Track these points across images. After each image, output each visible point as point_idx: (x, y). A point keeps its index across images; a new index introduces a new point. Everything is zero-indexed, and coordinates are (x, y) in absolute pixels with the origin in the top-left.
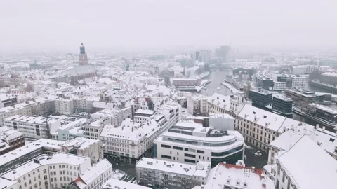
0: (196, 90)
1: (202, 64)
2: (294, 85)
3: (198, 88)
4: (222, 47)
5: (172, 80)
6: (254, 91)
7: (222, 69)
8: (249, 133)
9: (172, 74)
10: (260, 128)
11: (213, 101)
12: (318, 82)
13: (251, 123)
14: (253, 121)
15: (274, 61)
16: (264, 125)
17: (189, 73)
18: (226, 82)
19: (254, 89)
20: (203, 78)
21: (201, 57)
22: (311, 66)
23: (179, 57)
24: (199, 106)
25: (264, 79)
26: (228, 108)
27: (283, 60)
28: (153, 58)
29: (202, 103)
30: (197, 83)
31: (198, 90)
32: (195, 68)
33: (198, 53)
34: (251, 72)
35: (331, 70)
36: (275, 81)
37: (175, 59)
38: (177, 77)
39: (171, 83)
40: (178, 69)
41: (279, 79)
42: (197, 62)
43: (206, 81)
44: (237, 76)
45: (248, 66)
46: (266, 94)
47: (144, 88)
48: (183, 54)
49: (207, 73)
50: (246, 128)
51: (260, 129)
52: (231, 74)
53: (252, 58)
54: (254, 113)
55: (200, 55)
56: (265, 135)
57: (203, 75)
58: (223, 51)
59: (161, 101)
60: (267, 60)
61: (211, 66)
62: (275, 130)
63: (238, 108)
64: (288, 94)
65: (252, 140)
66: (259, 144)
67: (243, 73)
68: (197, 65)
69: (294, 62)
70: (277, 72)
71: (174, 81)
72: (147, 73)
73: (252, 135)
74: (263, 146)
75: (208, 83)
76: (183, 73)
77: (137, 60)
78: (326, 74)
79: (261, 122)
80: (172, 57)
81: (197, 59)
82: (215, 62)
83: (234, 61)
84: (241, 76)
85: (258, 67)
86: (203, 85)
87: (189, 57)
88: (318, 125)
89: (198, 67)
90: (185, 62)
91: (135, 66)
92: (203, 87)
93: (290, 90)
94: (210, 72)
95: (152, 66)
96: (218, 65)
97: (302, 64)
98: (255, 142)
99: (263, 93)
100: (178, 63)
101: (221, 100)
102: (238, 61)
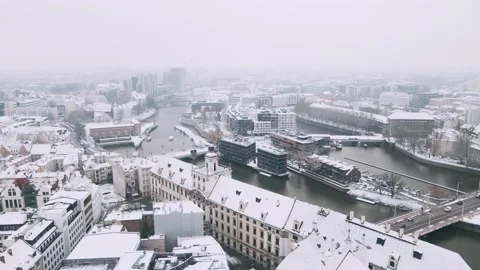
0: (132, 144)
1: (143, 96)
2: (280, 125)
3: (136, 140)
4: (173, 70)
5: (89, 127)
6: (227, 140)
7: (175, 102)
8: (232, 231)
9: (90, 116)
10: (251, 223)
11: (160, 171)
12: (306, 117)
13: (235, 213)
14: (237, 210)
15: (246, 89)
16: (258, 217)
17: (121, 113)
18: (184, 125)
19: (228, 137)
20: (144, 121)
21: (140, 86)
22: (294, 95)
23: (104, 86)
24: (137, 181)
25: (239, 118)
26: (189, 185)
27: (256, 87)
28: (57, 90)
29: (140, 173)
30: (134, 131)
31: (136, 144)
32: (131, 105)
33: (135, 80)
34: (218, 107)
35: (319, 100)
36: (255, 121)
37: (97, 90)
38: (99, 121)
39: (88, 133)
40: (101, 107)
41: (260, 117)
42: (134, 94)
43: (150, 125)
44: (199, 115)
45: (213, 98)
46: (246, 145)
47: (23, 152)
48: (112, 81)
49: (152, 112)
50: (225, 221)
51: (251, 225)
52: (190, 111)
53: (216, 85)
54: (238, 193)
55: (139, 83)
56: (262, 235)
57: (145, 115)
58: (175, 76)
59: (53, 181)
60: (236, 87)
61: (156, 99)
62: (280, 226)
63: (209, 186)
64: (276, 141)
65: (238, 245)
66: (251, 251)
67: (207, 109)
68: (134, 99)
69: (271, 89)
70: (253, 105)
71: (92, 131)
72: (39, 119)
73: (238, 235)
74: (258, 255)
75: (153, 129)
76: (111, 114)
77: (24, 94)
78: (314, 105)
79: (253, 211)
80: (92, 87)
81: (134, 89)
82: (164, 92)
83: (192, 89)
84: (204, 113)
85: (227, 98)
86: (145, 133)
87: (121, 86)
88: (352, 213)
89: (136, 103)
90: (115, 95)
91: (18, 105)
92: (144, 137)
93: (278, 134)
94: (157, 109)
95: (52, 105)
96: (169, 98)
97: (283, 93)
98: (244, 247)
99: (242, 144)
100: (103, 97)
101: (175, 169)
102: (197, 91)
